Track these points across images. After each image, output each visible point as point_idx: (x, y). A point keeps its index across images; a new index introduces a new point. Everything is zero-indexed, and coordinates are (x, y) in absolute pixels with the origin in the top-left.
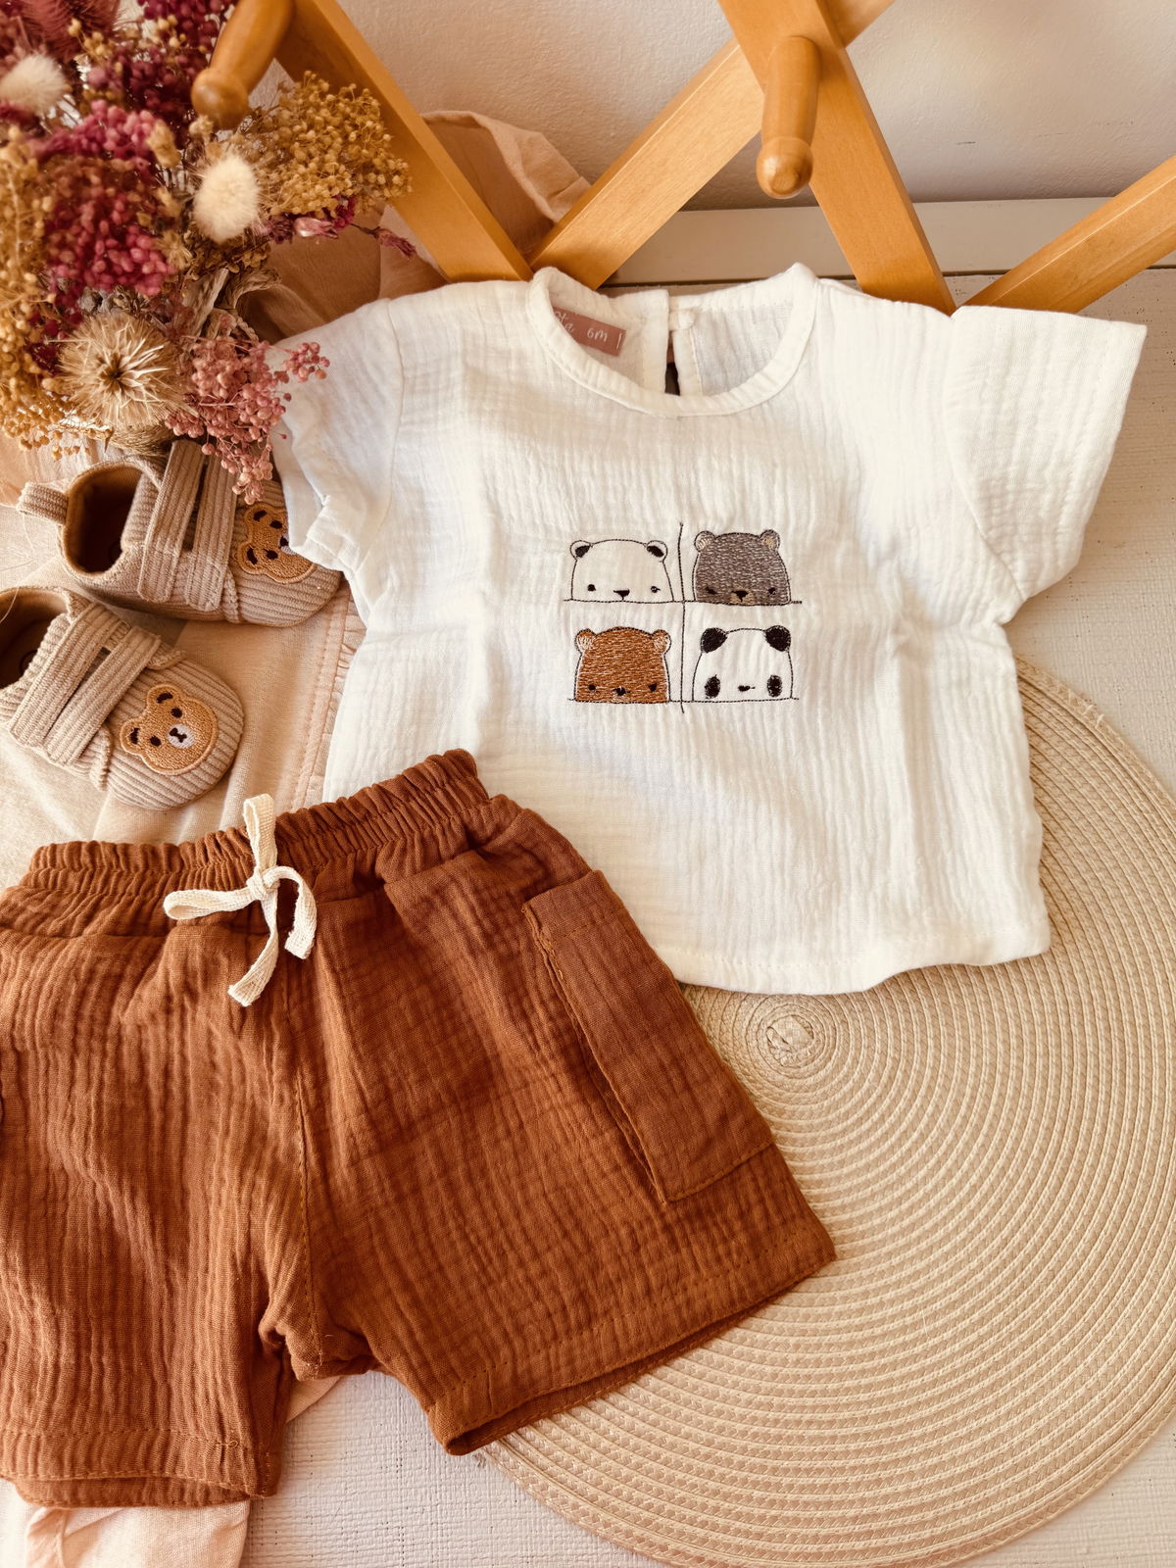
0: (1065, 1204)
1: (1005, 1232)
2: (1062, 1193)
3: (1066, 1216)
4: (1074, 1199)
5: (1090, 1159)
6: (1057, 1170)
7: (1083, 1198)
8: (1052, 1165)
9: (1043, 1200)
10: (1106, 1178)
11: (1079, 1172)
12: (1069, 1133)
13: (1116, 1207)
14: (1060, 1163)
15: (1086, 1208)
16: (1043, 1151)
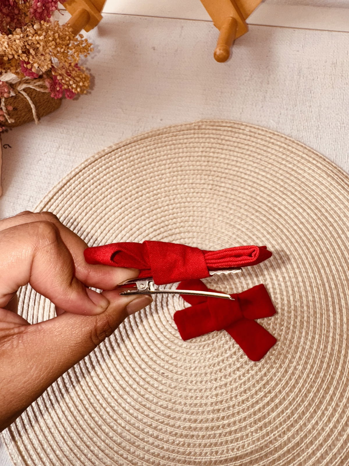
0: (286, 215)
1: (293, 240)
2: (283, 215)
3: (292, 216)
4: (286, 211)
5: (272, 200)
6: (273, 213)
7: (286, 208)
8: (271, 215)
9: (284, 222)
10: (280, 197)
11: (276, 206)
12: (260, 204)
13: (293, 197)
14: (271, 212)
15: (291, 208)
16: (265, 216)
